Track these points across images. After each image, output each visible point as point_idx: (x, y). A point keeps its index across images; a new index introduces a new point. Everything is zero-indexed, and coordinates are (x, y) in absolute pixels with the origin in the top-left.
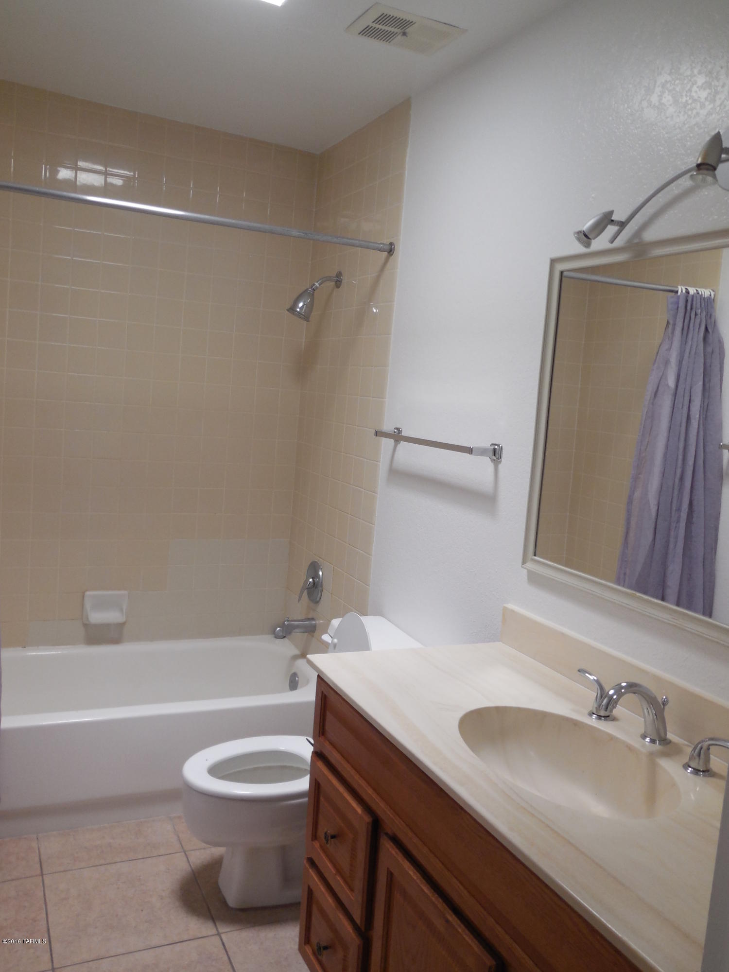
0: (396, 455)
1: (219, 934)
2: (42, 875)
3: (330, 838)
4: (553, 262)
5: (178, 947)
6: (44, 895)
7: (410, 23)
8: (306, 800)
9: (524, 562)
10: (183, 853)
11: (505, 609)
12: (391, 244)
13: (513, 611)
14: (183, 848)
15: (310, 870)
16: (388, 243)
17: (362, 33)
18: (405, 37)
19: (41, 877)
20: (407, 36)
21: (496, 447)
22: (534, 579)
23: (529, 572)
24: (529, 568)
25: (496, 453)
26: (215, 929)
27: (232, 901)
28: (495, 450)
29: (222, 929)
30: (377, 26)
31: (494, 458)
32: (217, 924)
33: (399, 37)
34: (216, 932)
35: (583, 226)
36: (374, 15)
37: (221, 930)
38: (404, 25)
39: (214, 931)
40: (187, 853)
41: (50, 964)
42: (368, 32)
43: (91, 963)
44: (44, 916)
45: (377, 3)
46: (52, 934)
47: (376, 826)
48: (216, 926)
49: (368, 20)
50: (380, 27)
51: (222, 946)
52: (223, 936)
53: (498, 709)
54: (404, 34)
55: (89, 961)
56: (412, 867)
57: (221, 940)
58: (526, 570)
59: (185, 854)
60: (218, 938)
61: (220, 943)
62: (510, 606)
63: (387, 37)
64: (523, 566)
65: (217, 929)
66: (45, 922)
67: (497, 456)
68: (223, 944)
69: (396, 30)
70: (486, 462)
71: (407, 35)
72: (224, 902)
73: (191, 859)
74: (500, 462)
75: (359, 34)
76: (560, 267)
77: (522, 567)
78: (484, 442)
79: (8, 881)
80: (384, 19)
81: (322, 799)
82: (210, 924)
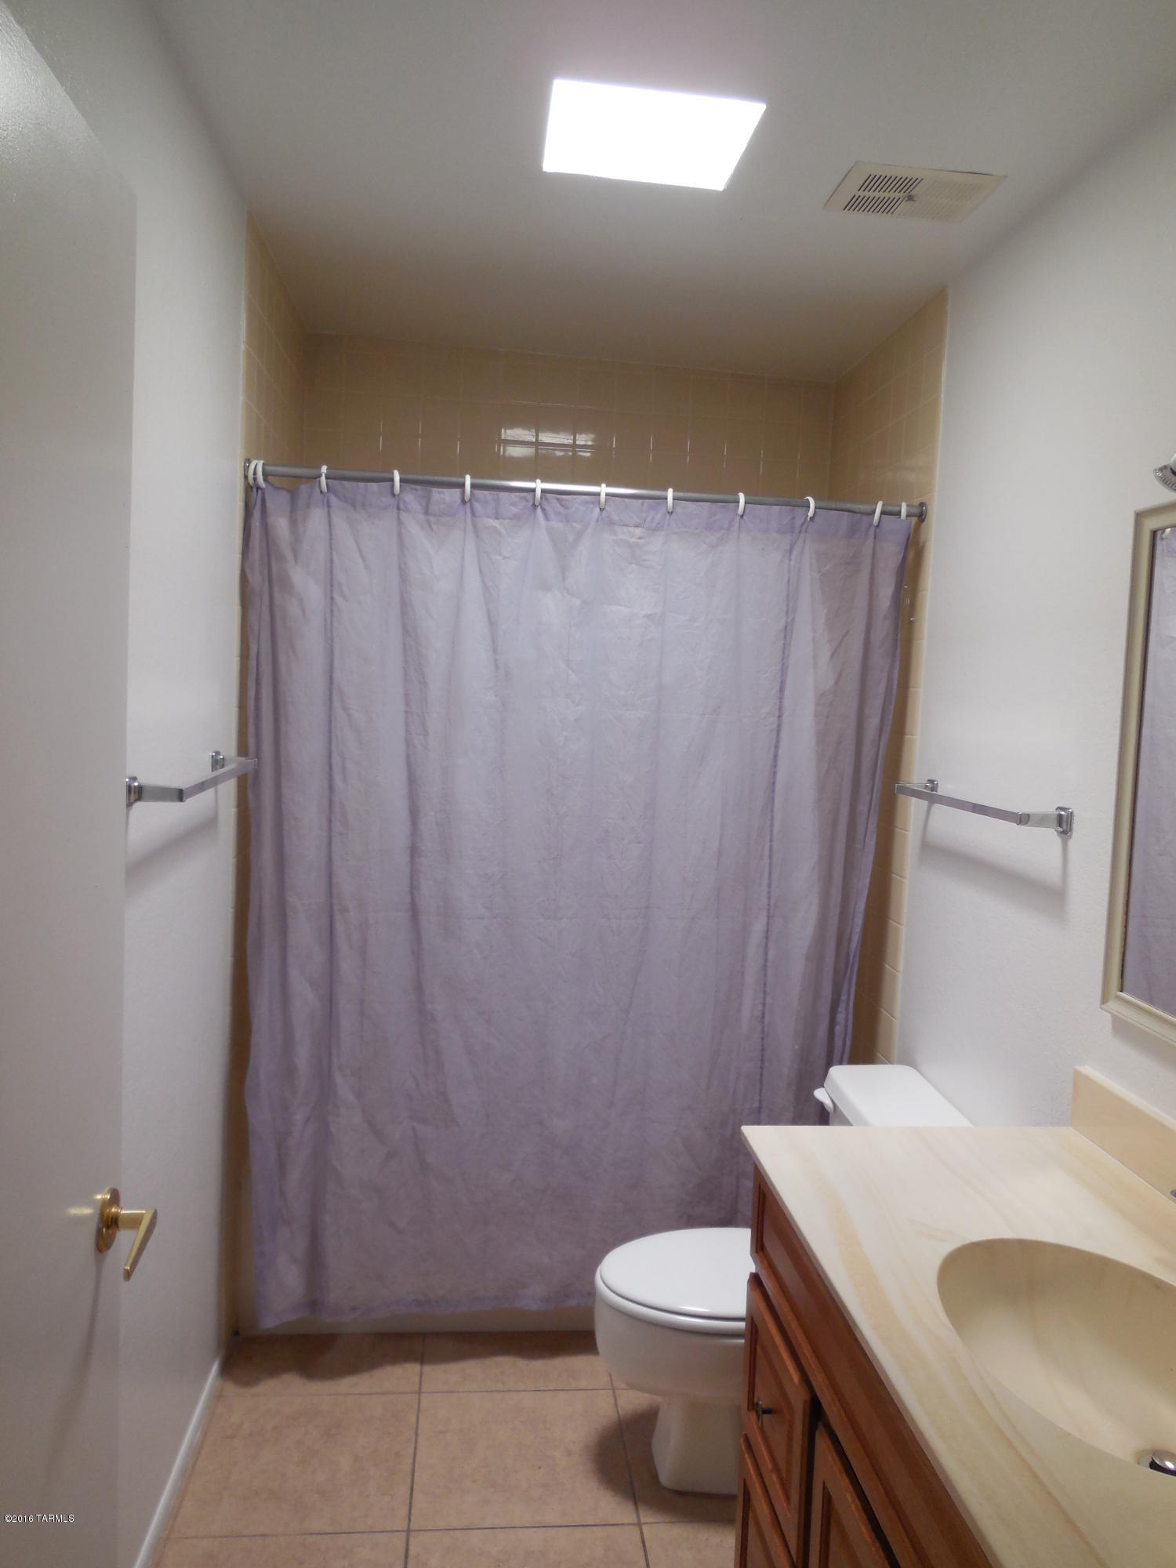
0: (931, 822)
1: (639, 1525)
2: (420, 1392)
3: (761, 1413)
4: (1140, 516)
5: (579, 1533)
6: (417, 1422)
7: (914, 182)
8: (742, 1341)
9: (1105, 999)
10: (611, 1392)
11: (1078, 1075)
12: (922, 504)
13: (1088, 1078)
14: (612, 1383)
15: (746, 1456)
16: (918, 504)
17: (848, 208)
18: (911, 203)
19: (417, 1396)
20: (915, 201)
21: (1063, 813)
22: (1121, 1028)
23: (1114, 1017)
24: (1115, 1013)
25: (1063, 822)
26: (635, 1516)
27: (666, 1477)
28: (1060, 816)
29: (647, 1517)
30: (867, 194)
31: (1061, 830)
32: (640, 1511)
33: (905, 206)
34: (635, 1520)
35: (1170, 459)
36: (857, 180)
37: (643, 1520)
38: (906, 187)
39: (633, 1519)
40: (617, 1392)
41: (406, 1523)
42: (854, 204)
43: (458, 1532)
44: (411, 1451)
45: (858, 162)
46: (416, 1479)
47: (815, 1412)
48: (637, 1509)
49: (851, 189)
50: (871, 194)
51: (640, 1544)
52: (645, 1529)
53: (1021, 1243)
54: (910, 198)
55: (457, 1529)
56: (851, 1489)
57: (642, 1533)
58: (1108, 1016)
59: (614, 1393)
60: (636, 1529)
61: (638, 1538)
62: (1088, 1070)
63: (886, 207)
64: (1103, 1006)
65: (638, 1517)
66: (411, 1461)
67: (1064, 824)
68: (643, 1542)
69: (897, 195)
70: (1051, 834)
71: (915, 199)
72: (655, 1476)
73: (621, 1403)
74: (1071, 836)
75: (844, 209)
76: (1151, 524)
77: (1101, 1008)
78: (1048, 806)
79: (376, 1394)
80: (871, 182)
81: (759, 1350)
82: (630, 1507)
